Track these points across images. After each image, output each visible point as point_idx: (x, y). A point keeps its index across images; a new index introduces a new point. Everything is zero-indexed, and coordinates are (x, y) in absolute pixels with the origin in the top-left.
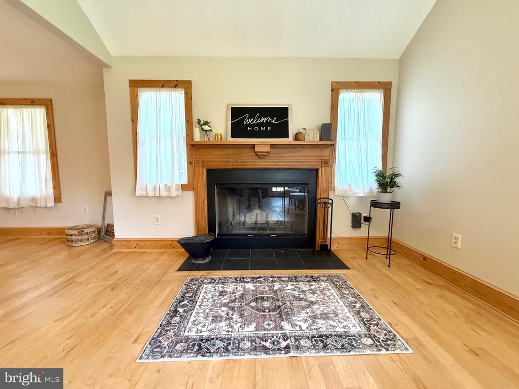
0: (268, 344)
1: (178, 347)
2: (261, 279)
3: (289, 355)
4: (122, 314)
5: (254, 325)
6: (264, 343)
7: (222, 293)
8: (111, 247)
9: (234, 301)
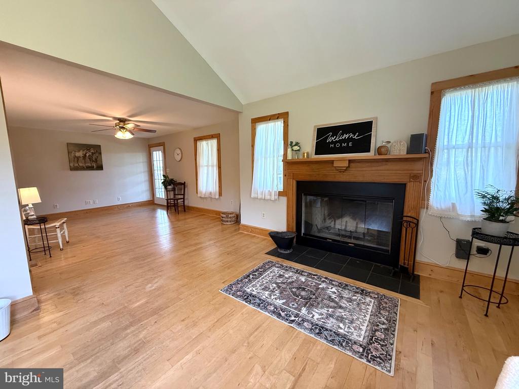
0: (283, 314)
1: (238, 293)
2: (315, 277)
3: (290, 325)
4: (225, 268)
5: (284, 301)
6: (281, 312)
7: (280, 276)
8: (239, 229)
9: (284, 283)
